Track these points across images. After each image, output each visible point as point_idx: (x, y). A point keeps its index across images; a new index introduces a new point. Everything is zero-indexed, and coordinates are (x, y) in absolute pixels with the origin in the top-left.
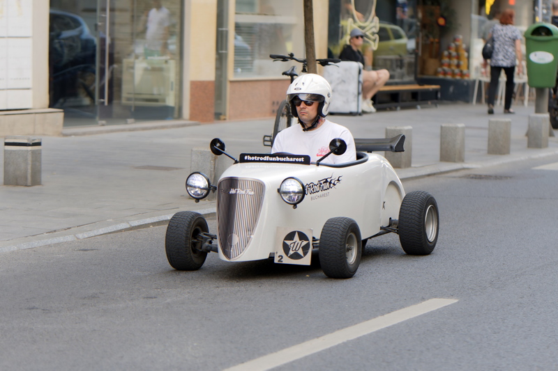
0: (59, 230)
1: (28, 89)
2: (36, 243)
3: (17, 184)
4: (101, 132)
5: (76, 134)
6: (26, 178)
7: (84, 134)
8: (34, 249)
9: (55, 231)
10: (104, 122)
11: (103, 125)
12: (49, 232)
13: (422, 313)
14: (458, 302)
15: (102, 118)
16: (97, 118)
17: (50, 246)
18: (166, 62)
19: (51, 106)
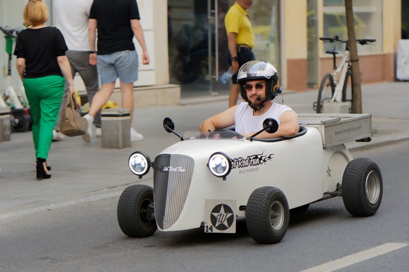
0: (118, 186)
1: (151, 70)
2: (93, 198)
3: (111, 147)
4: (212, 102)
5: (191, 104)
6: (118, 142)
7: (198, 103)
8: (89, 203)
9: (115, 187)
10: (216, 93)
11: (215, 96)
12: (110, 188)
13: (369, 258)
14: (407, 246)
15: (214, 90)
16: (211, 91)
17: (105, 200)
18: (268, 45)
19: (171, 83)
